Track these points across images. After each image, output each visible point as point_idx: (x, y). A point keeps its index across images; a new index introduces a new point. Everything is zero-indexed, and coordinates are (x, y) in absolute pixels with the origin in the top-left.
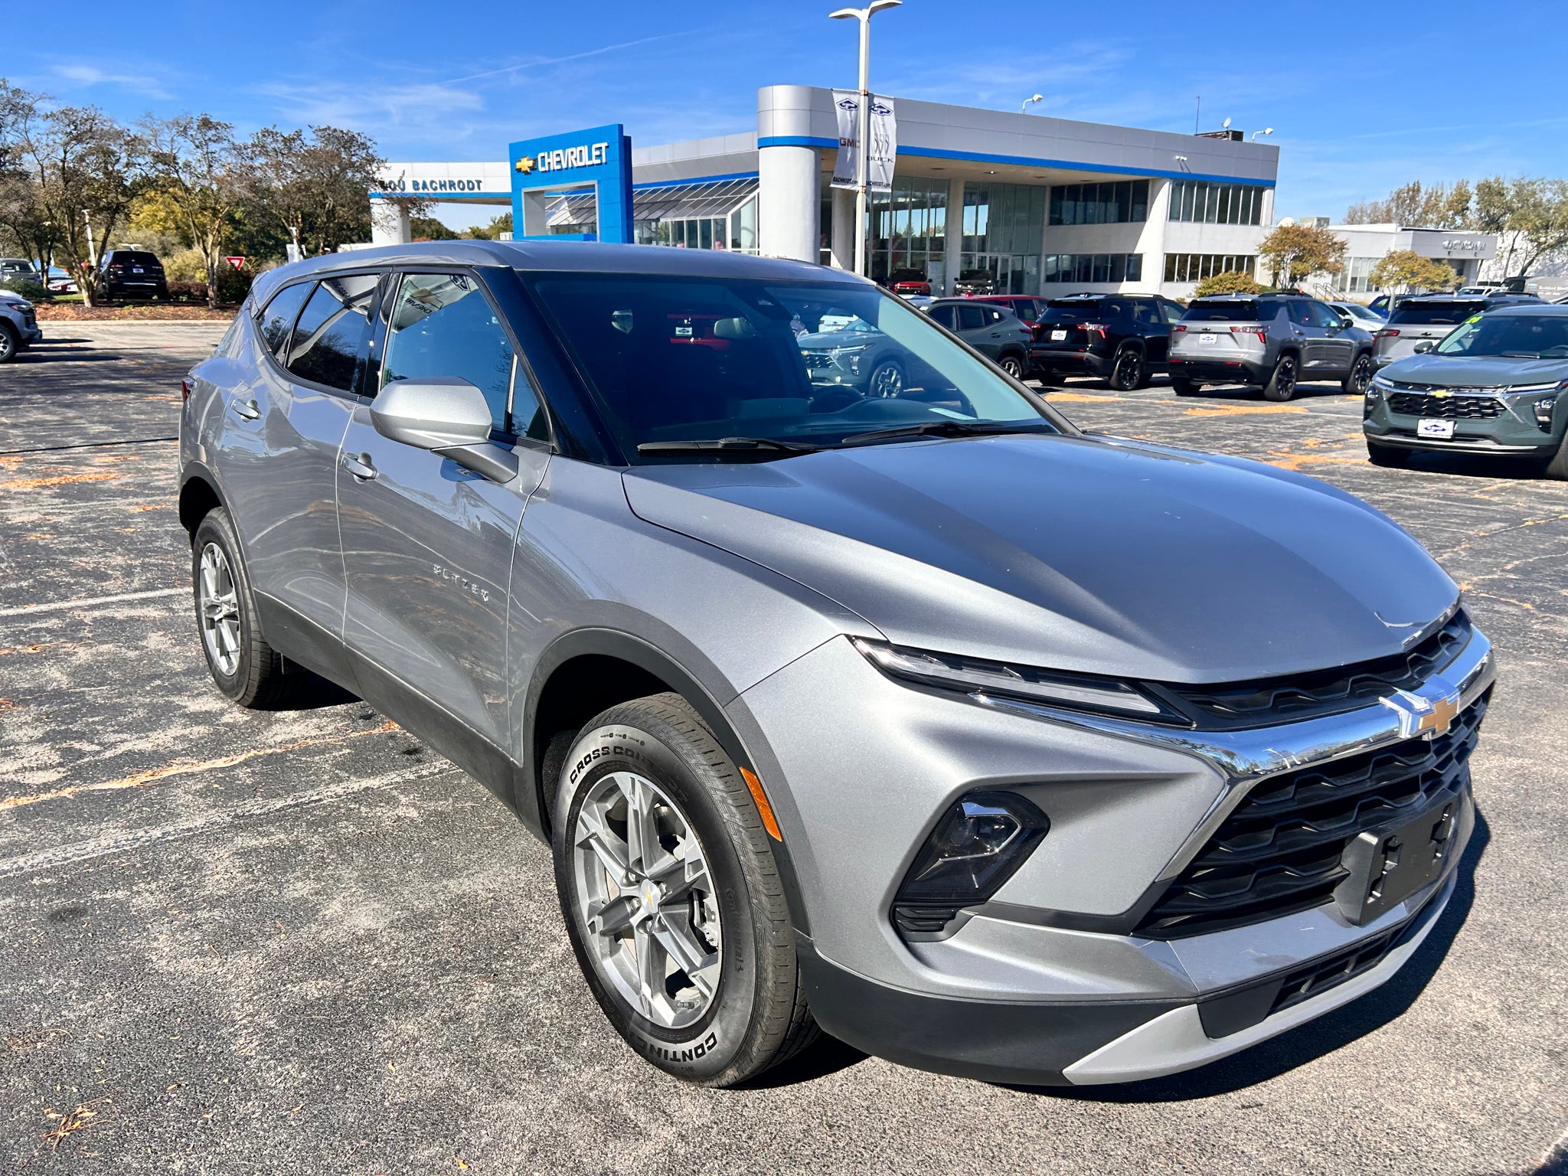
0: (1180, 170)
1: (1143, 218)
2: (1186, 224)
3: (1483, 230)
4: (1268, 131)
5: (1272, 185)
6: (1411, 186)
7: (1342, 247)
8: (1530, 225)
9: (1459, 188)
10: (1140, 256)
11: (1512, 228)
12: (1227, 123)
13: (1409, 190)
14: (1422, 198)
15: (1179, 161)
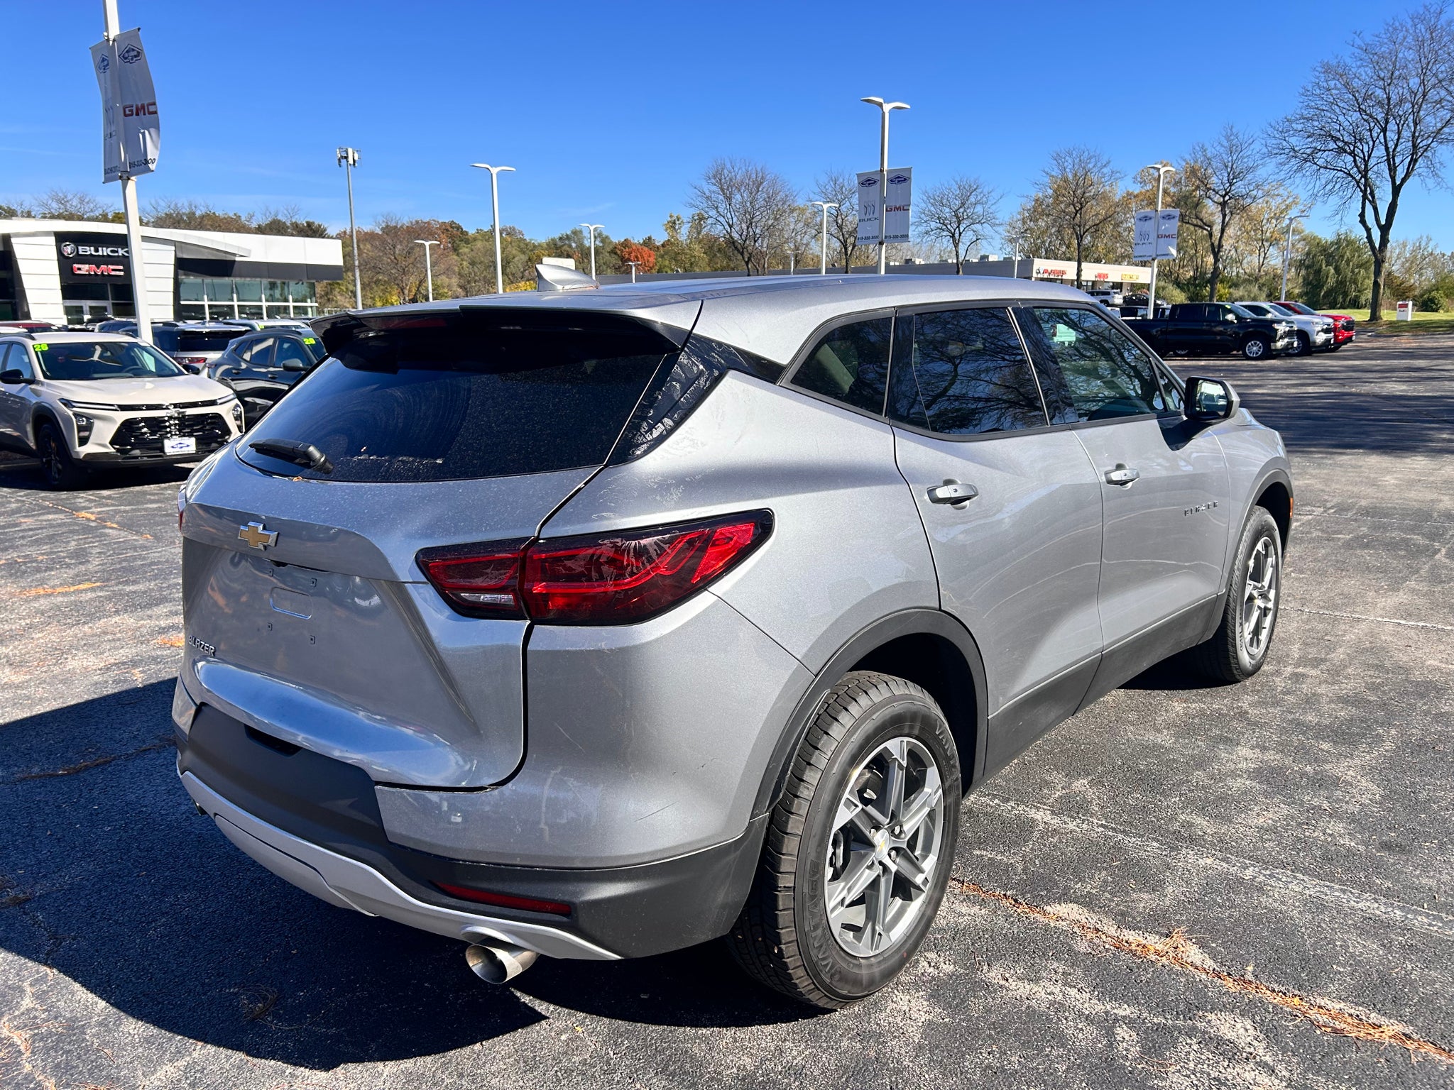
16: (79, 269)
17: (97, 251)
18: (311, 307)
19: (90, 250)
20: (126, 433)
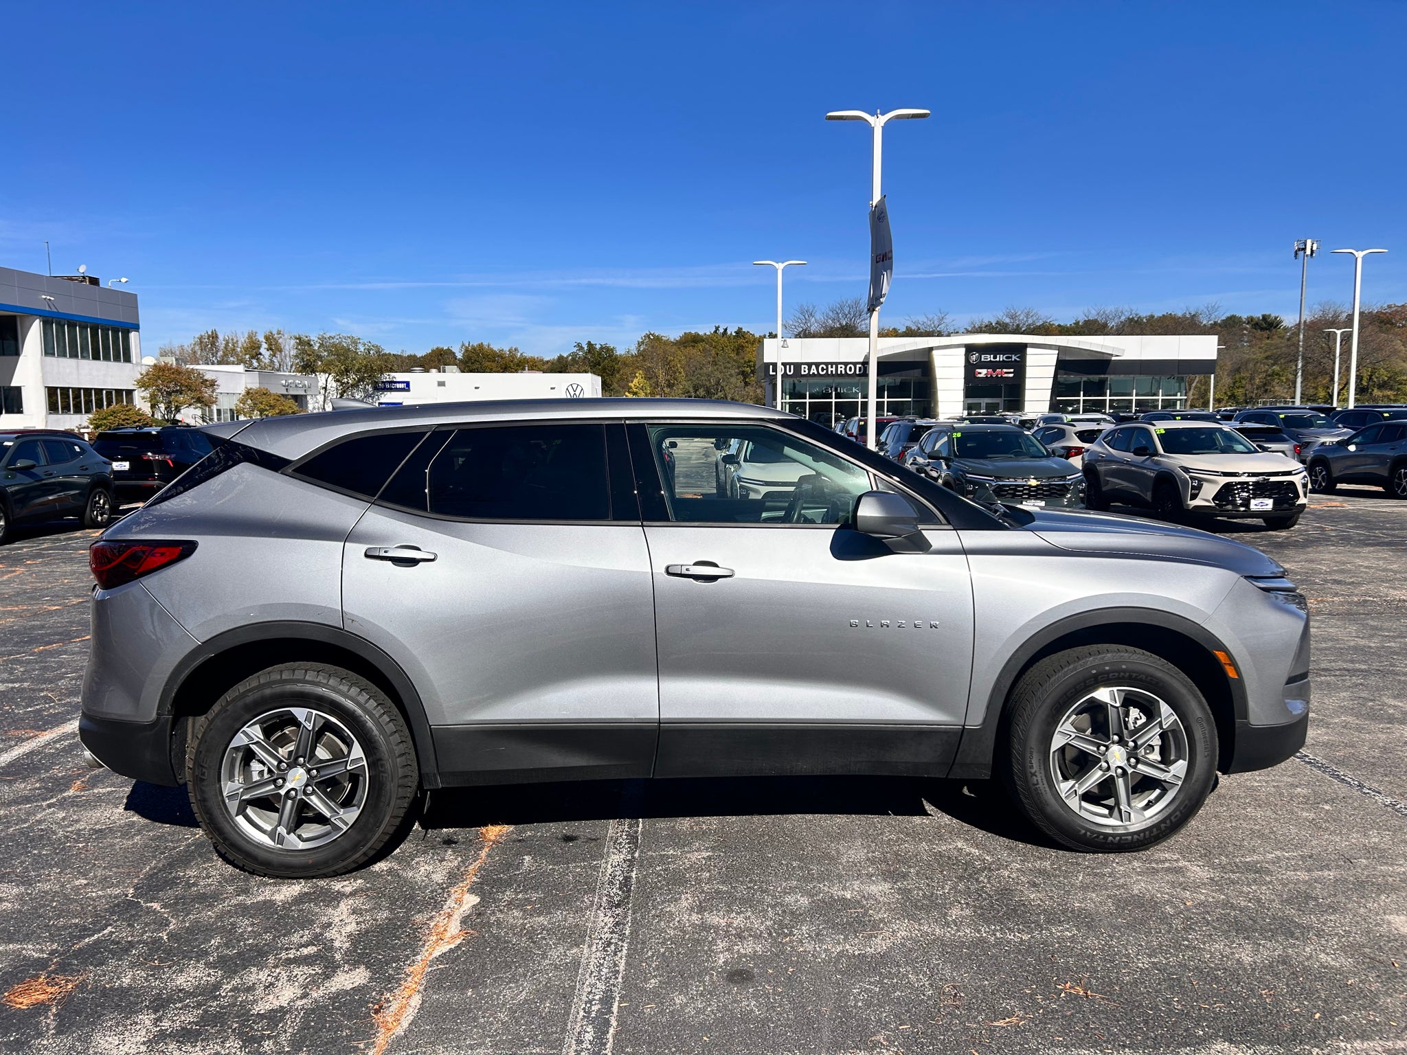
0: (48, 309)
1: (17, 353)
2: (62, 360)
3: (301, 372)
4: (124, 280)
5: (136, 328)
6: (210, 333)
7: (213, 384)
8: (337, 369)
9: (250, 337)
10: (19, 389)
11: (324, 372)
12: (82, 270)
13: (209, 336)
14: (221, 343)
15: (45, 299)
16: (980, 373)
17: (995, 357)
18: (1180, 400)
19: (990, 358)
20: (1226, 493)
